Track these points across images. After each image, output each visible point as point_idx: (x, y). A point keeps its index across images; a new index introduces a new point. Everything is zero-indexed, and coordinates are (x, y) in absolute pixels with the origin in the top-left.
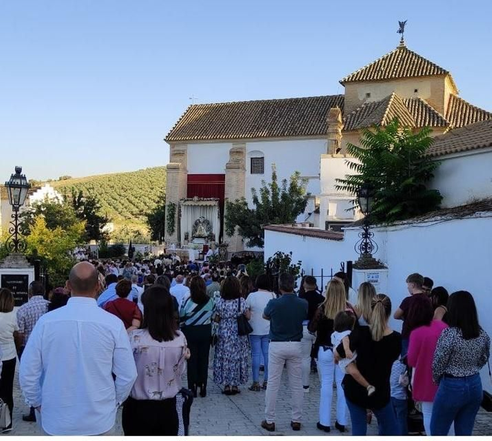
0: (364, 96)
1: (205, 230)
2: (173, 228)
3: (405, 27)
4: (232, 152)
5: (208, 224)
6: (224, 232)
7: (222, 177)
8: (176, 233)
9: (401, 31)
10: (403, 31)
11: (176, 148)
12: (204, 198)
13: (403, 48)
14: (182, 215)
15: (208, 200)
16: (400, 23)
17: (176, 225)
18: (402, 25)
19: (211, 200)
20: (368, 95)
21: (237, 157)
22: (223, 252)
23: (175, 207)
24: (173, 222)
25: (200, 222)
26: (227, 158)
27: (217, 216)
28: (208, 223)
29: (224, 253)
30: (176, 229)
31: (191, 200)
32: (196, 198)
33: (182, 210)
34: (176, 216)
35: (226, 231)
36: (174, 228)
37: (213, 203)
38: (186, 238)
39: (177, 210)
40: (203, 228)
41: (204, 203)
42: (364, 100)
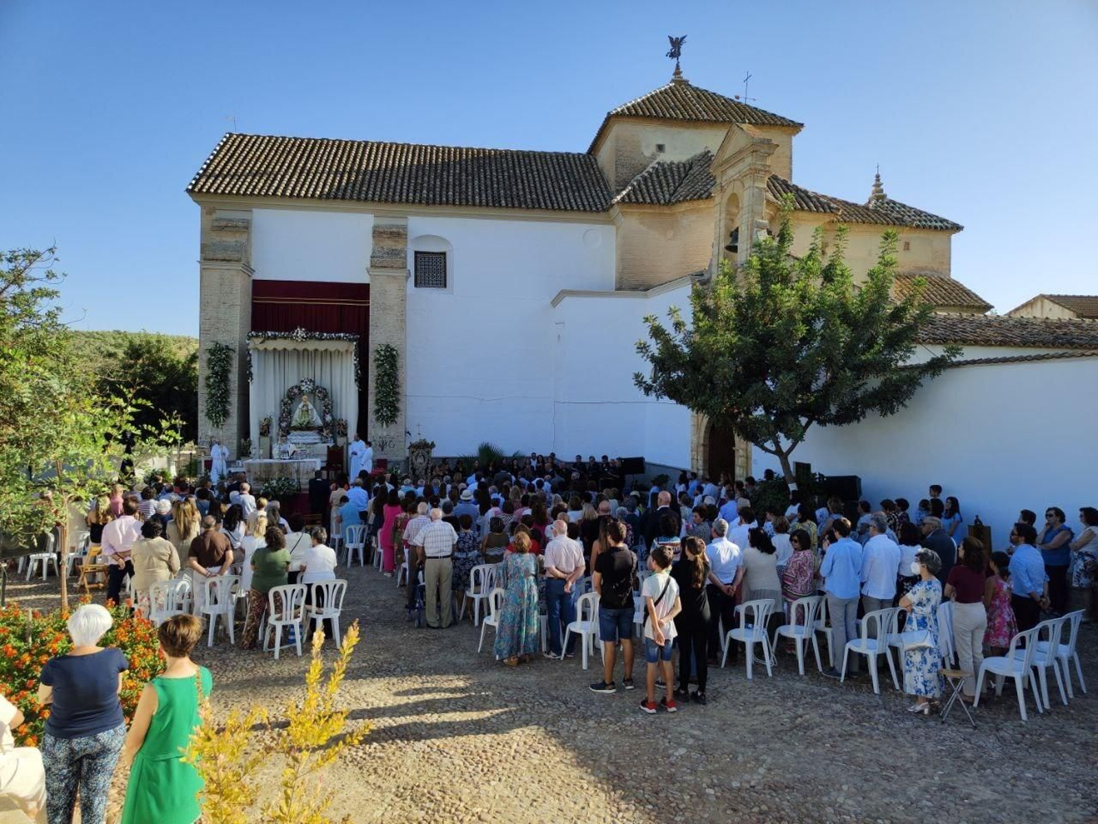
0: (653, 149)
1: (315, 412)
2: (224, 407)
3: (683, 49)
4: (378, 233)
5: (325, 396)
6: (371, 416)
7: (362, 291)
8: (234, 420)
9: (675, 54)
10: (679, 54)
11: (218, 214)
12: (322, 332)
13: (680, 82)
14: (254, 376)
15: (331, 339)
16: (671, 38)
17: (234, 399)
18: (676, 44)
19: (339, 338)
20: (660, 148)
21: (389, 244)
22: (420, 460)
23: (231, 353)
24: (226, 394)
25: (301, 392)
26: (365, 247)
27: (353, 377)
28: (323, 396)
29: (424, 465)
30: (234, 408)
31: (285, 338)
32: (300, 332)
33: (254, 362)
34: (234, 377)
35: (377, 411)
36: (228, 407)
37: (342, 346)
38: (265, 431)
39: (235, 363)
40: (311, 406)
41: (322, 346)
42: (653, 157)
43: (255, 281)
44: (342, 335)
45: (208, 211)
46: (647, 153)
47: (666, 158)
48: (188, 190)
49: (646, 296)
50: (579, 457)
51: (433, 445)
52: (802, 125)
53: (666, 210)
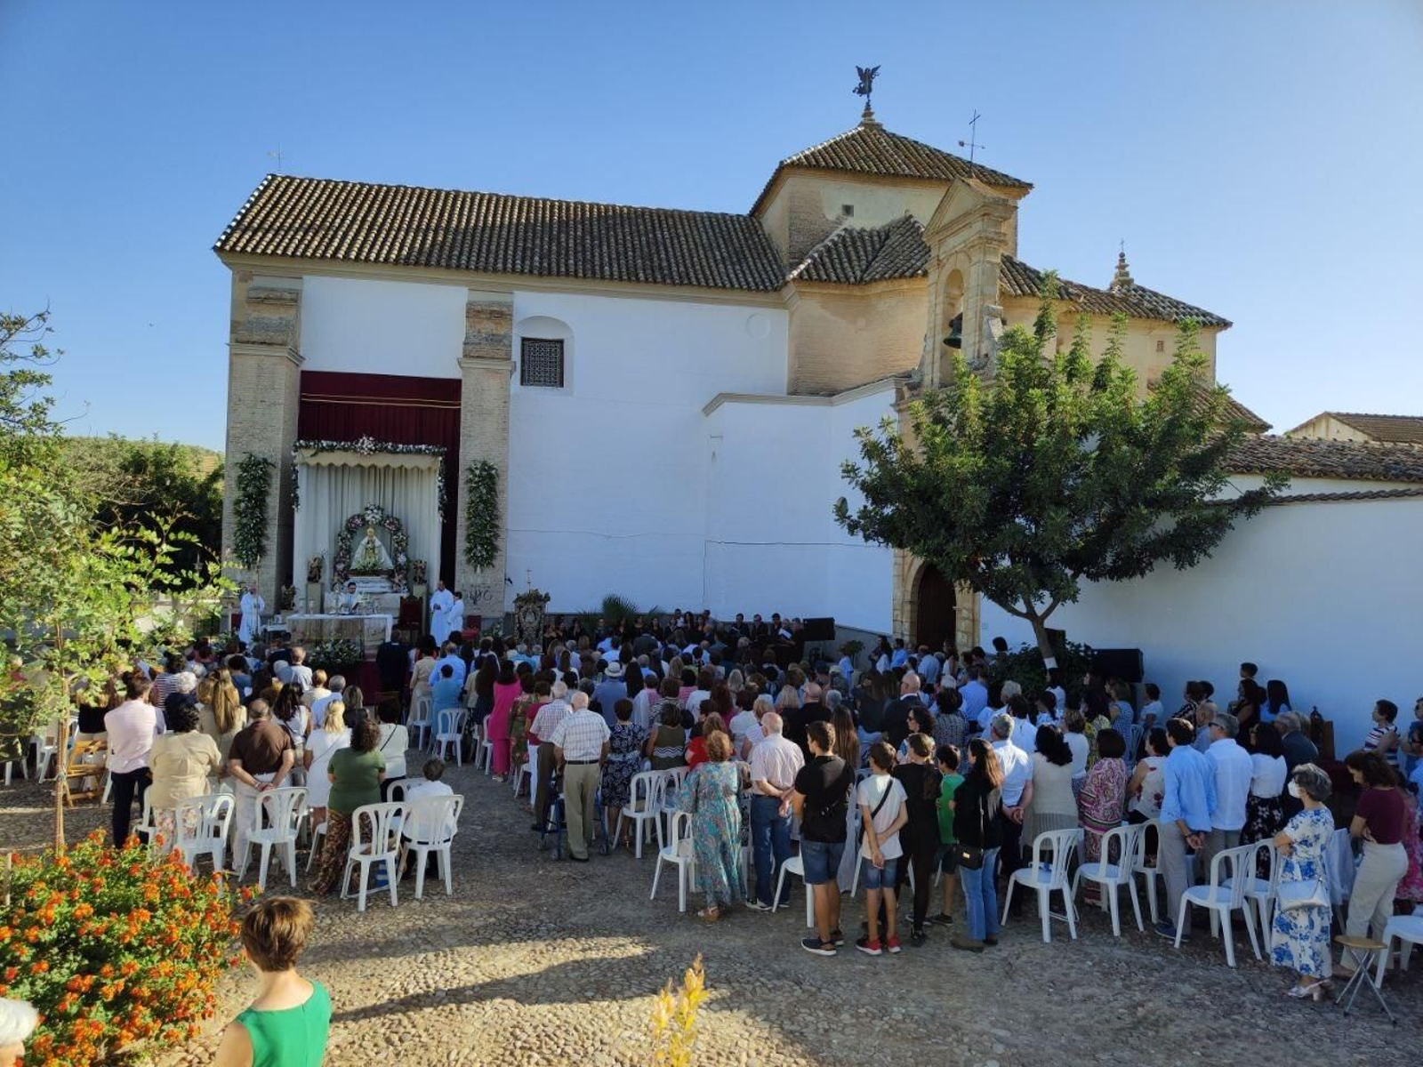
1: (384, 552)
2: (259, 542)
3: (876, 83)
4: (473, 312)
5: (398, 529)
6: (460, 557)
7: (451, 389)
8: (271, 562)
9: (864, 90)
10: (870, 90)
12: (396, 442)
13: (871, 127)
14: (302, 500)
15: (409, 452)
17: (273, 531)
18: (867, 77)
19: (419, 452)
20: (848, 210)
21: (488, 327)
22: (530, 618)
23: (270, 469)
24: (263, 523)
25: (365, 523)
26: (456, 331)
28: (394, 528)
29: (535, 624)
30: (272, 543)
31: (345, 449)
32: (367, 442)
33: (302, 482)
34: (273, 501)
36: (265, 542)
37: (423, 462)
38: (314, 576)
39: (276, 483)
40: (378, 543)
41: (395, 461)
42: (838, 222)
43: (304, 373)
44: (423, 447)
45: (242, 277)
46: (831, 216)
47: (856, 223)
48: (215, 248)
49: (831, 404)
50: (741, 616)
51: (547, 598)
52: (1030, 186)
53: (856, 291)
